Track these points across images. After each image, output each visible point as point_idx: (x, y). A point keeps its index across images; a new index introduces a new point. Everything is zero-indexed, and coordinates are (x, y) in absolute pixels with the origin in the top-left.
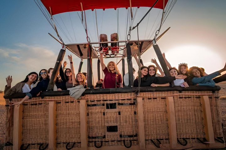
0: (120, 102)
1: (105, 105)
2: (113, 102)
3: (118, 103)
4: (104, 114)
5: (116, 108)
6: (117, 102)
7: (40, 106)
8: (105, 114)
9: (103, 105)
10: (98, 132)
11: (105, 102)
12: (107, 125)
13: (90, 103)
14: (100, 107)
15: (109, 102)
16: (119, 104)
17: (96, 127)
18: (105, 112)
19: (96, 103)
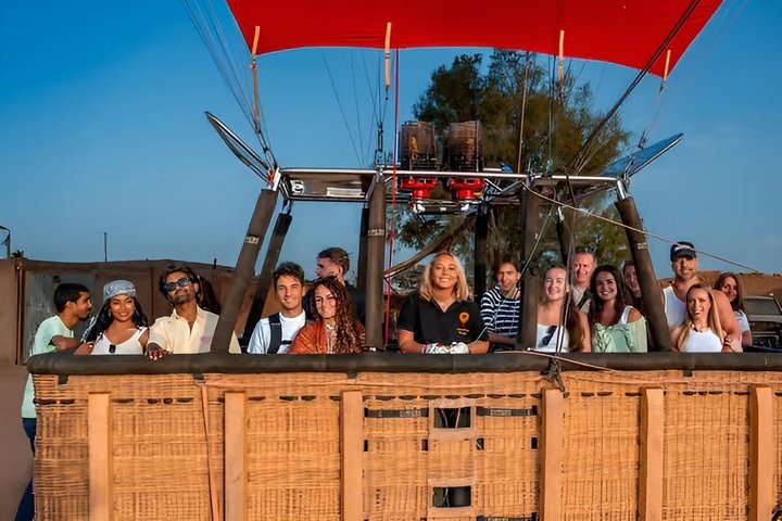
0: (487, 403)
1: (431, 413)
2: (462, 403)
3: (477, 408)
4: (426, 448)
5: (469, 426)
6: (473, 403)
7: (184, 407)
8: (431, 445)
9: (425, 413)
10: (402, 506)
11: (432, 404)
12: (433, 483)
13: (375, 405)
14: (412, 420)
15: (444, 404)
16: (482, 411)
17: (393, 491)
18: (431, 437)
19: (397, 404)
